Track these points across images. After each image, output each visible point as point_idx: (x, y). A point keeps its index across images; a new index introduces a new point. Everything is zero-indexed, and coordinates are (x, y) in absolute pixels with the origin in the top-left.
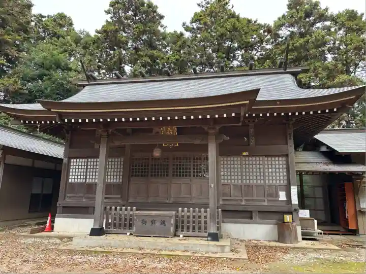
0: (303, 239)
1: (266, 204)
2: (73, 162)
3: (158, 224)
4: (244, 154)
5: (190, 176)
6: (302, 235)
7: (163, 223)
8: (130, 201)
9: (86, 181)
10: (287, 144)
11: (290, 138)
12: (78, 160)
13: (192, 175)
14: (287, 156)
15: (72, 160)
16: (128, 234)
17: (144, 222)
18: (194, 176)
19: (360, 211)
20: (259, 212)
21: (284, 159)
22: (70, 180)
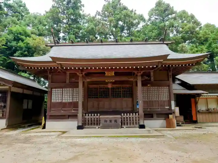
0: (177, 126)
1: (160, 110)
2: (54, 90)
3: (113, 122)
4: (148, 85)
5: (121, 97)
6: (177, 124)
7: (116, 121)
8: (89, 111)
9: (62, 101)
10: (169, 80)
11: (170, 77)
12: (56, 89)
13: (122, 97)
14: (169, 86)
15: (53, 89)
16: (97, 128)
17: (106, 121)
18: (123, 97)
19: (198, 112)
20: (157, 114)
21: (168, 87)
22: (52, 101)
